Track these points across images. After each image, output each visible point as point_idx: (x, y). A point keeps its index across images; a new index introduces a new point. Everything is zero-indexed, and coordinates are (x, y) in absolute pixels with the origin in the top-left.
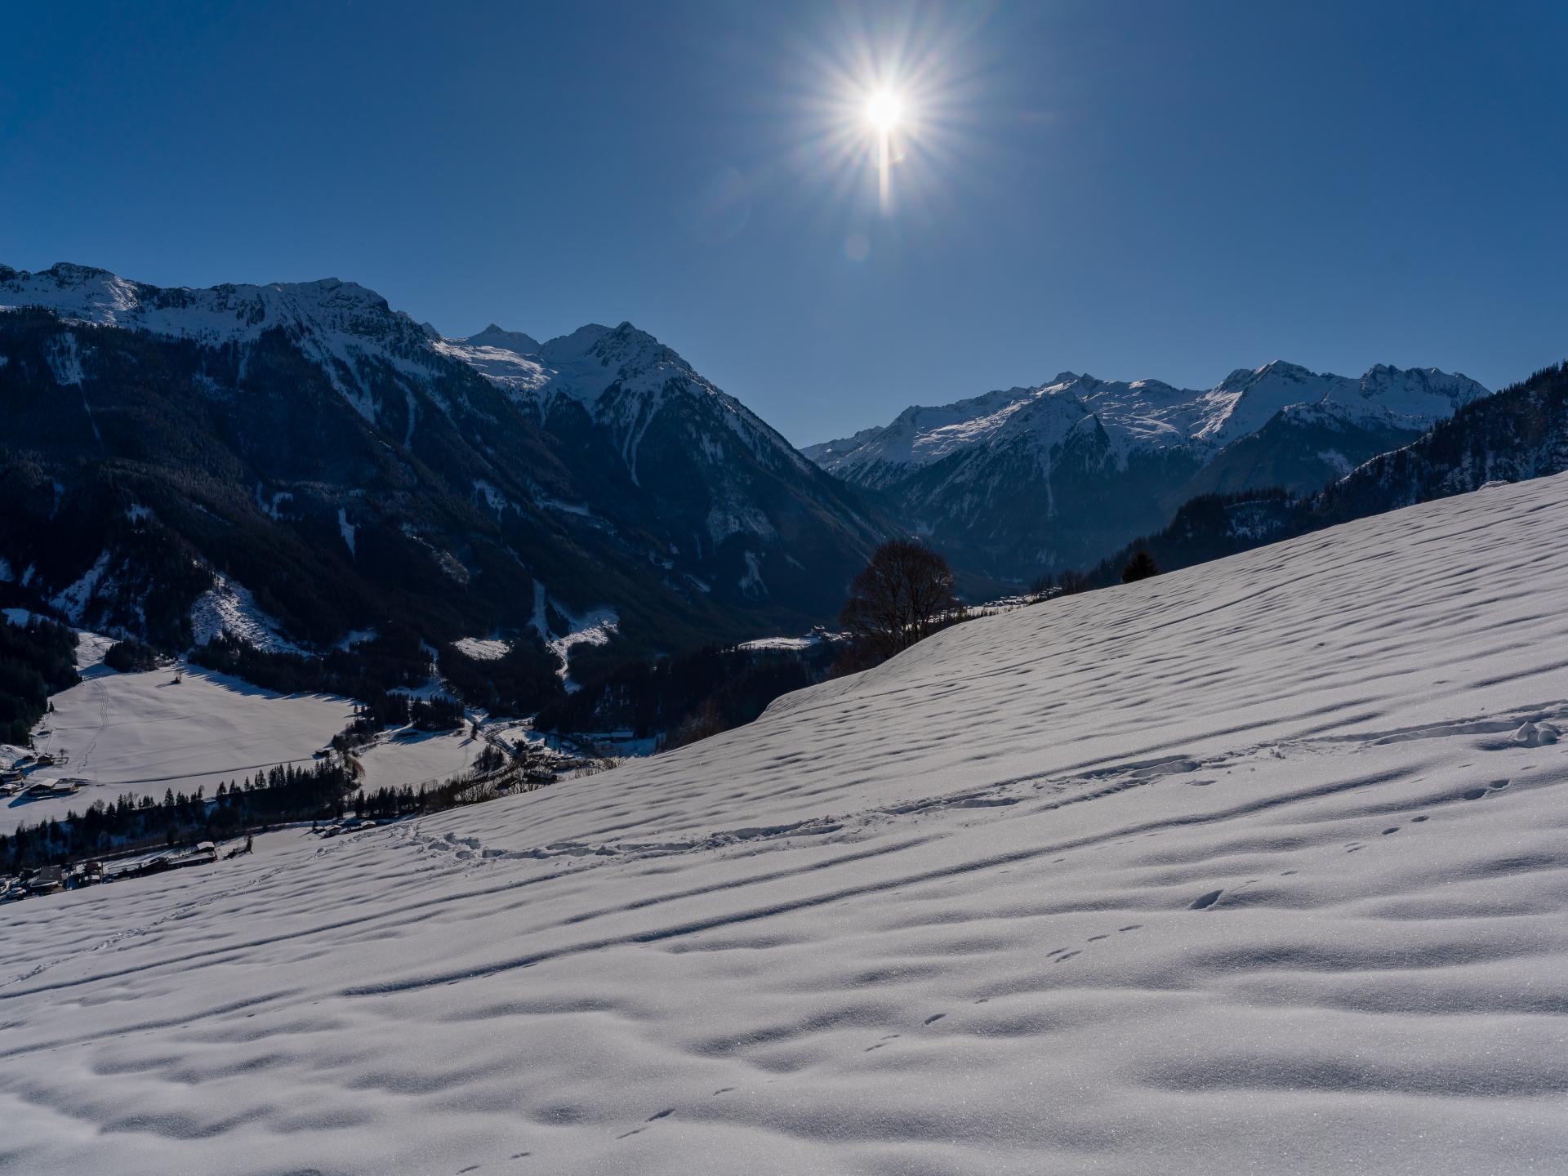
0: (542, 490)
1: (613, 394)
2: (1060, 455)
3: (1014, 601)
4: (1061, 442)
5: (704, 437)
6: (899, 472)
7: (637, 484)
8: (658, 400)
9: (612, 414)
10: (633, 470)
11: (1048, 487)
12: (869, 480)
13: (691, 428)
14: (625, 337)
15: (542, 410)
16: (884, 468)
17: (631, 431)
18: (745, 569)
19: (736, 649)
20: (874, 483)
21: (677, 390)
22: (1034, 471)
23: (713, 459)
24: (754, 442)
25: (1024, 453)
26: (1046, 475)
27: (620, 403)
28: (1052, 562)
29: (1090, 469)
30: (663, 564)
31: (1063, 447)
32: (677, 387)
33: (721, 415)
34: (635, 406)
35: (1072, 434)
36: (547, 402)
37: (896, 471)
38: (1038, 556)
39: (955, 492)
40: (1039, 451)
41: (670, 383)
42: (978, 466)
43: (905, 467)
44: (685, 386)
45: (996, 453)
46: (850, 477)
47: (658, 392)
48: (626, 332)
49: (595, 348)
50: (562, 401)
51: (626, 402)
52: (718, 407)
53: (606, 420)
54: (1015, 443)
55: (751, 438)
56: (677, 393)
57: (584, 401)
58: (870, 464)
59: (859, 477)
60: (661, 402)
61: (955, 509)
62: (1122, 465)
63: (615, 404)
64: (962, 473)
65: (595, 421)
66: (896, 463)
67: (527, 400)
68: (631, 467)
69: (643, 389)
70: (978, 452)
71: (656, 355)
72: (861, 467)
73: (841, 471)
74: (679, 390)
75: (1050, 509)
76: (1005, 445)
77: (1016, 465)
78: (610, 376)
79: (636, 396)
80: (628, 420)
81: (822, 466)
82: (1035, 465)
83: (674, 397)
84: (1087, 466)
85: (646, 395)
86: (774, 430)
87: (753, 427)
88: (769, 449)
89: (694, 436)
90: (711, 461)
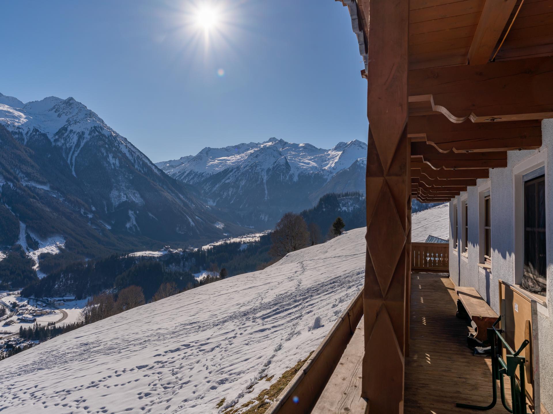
0: (25, 176)
1: (64, 132)
2: (270, 173)
3: (251, 236)
4: (271, 167)
5: (110, 155)
6: (200, 177)
7: (75, 176)
8: (87, 136)
9: (63, 141)
10: (73, 169)
11: (265, 186)
12: (187, 180)
13: (103, 150)
14: (70, 105)
15: (25, 136)
16: (194, 175)
17: (72, 150)
18: (128, 219)
19: (128, 256)
20: (189, 181)
21: (96, 132)
22: (259, 179)
23: (114, 166)
24: (134, 159)
25: (256, 171)
26: (265, 181)
27: (67, 136)
28: (266, 219)
29: (283, 180)
30: (88, 215)
31: (272, 170)
32: (97, 131)
33: (119, 145)
34: (75, 139)
35: (276, 164)
36: (28, 132)
37: (199, 176)
38: (261, 216)
39: (226, 187)
40: (262, 171)
41: (93, 128)
42: (236, 176)
43: (204, 174)
44: (100, 131)
45: (244, 170)
46: (178, 178)
47: (87, 132)
48: (71, 102)
49: (54, 108)
50: (36, 133)
51: (70, 136)
52: (117, 141)
53: (59, 144)
54: (252, 167)
55: (132, 157)
56: (97, 133)
57: (48, 134)
58: (187, 172)
59: (182, 178)
60: (89, 137)
61: (225, 194)
62: (296, 179)
63: (64, 136)
64: (229, 178)
65: (53, 144)
66: (199, 172)
67: (17, 131)
68: (72, 167)
69: (79, 130)
70: (236, 169)
71: (86, 114)
72: (183, 174)
73: (174, 175)
74: (98, 132)
75: (266, 196)
76: (247, 167)
77: (252, 176)
78: (62, 123)
79: (76, 134)
80: (71, 145)
81: (166, 172)
82: (260, 177)
83: (95, 135)
84: (281, 178)
85: (81, 133)
86: (143, 154)
87: (134, 152)
88: (141, 163)
89: (105, 154)
90: (113, 167)
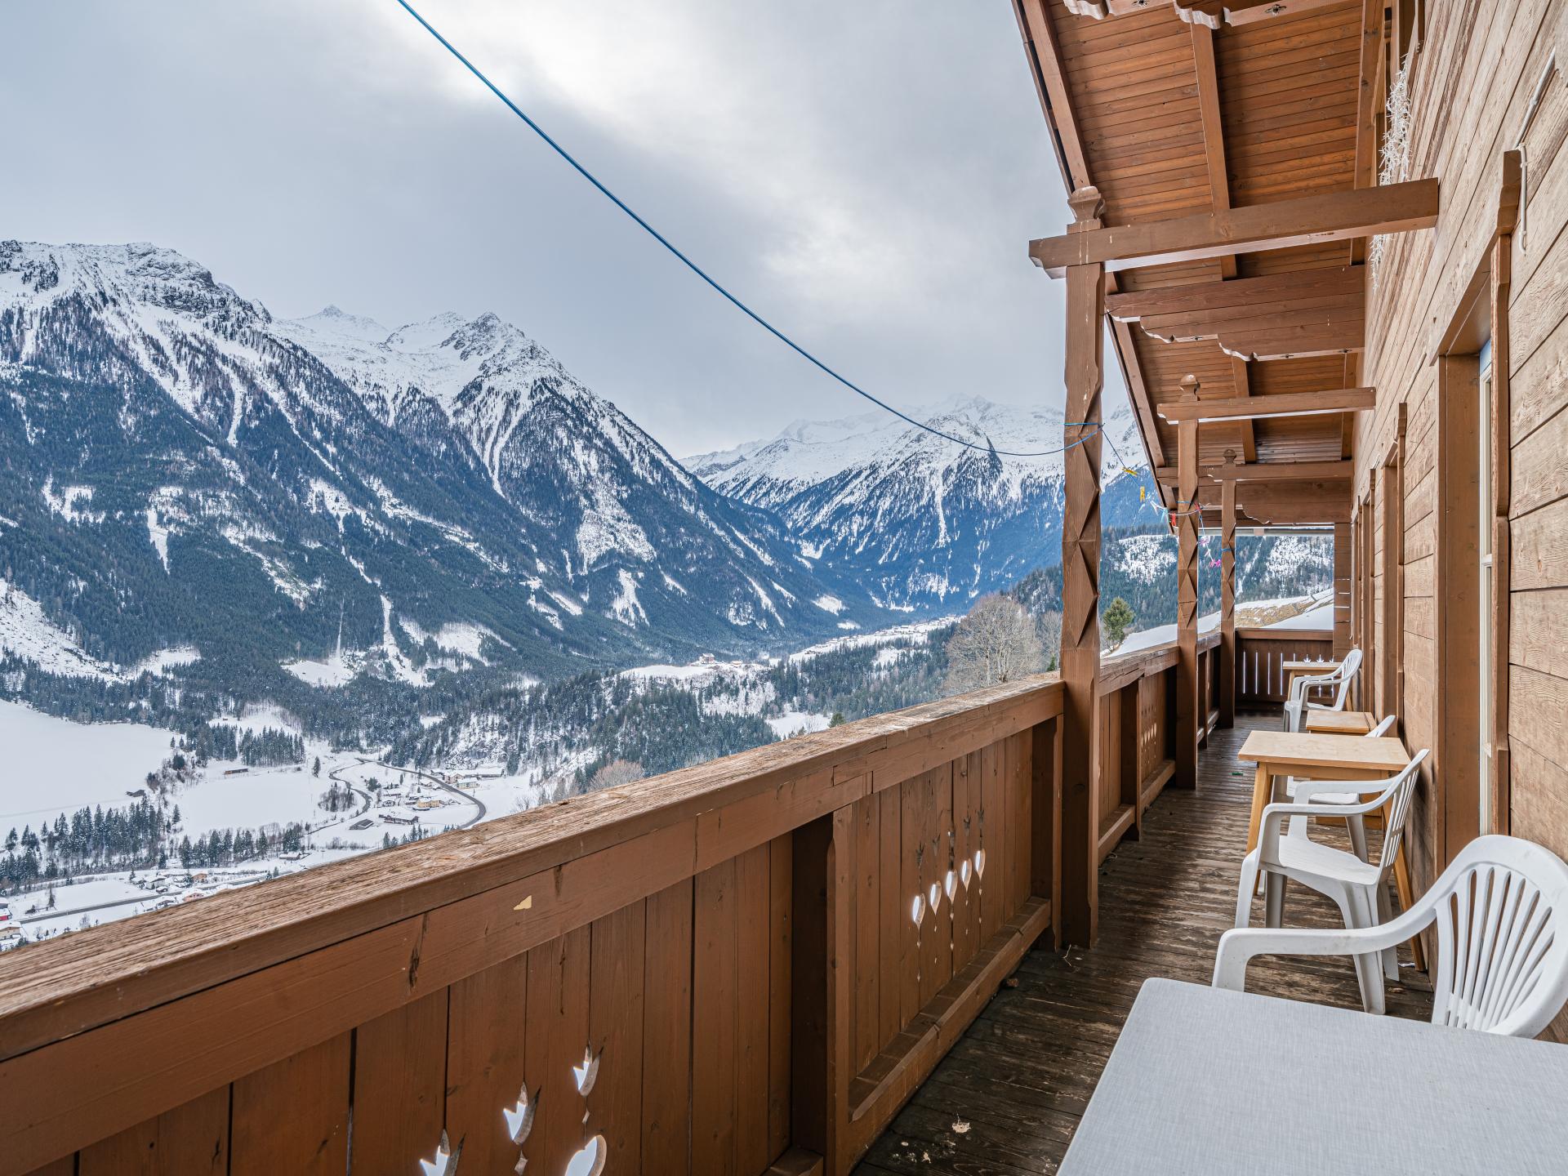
0: (391, 495)
1: (474, 392)
2: (952, 478)
3: (906, 630)
4: (955, 466)
5: (575, 443)
6: (784, 490)
7: (500, 492)
8: (525, 403)
9: (473, 415)
10: (495, 478)
11: (940, 511)
12: (753, 497)
13: (561, 433)
14: (488, 330)
15: (390, 406)
16: (768, 485)
17: (493, 434)
18: (620, 590)
19: (619, 677)
20: (756, 501)
21: (546, 391)
22: (926, 494)
23: (586, 469)
24: (632, 452)
25: (917, 475)
26: (938, 499)
27: (481, 402)
28: (942, 592)
29: (983, 494)
30: (529, 582)
31: (956, 471)
32: (546, 387)
33: (596, 420)
34: (498, 407)
35: (965, 457)
36: (396, 397)
37: (781, 489)
38: (929, 584)
39: (843, 513)
40: (931, 474)
41: (539, 383)
42: (868, 486)
43: (791, 485)
44: (555, 388)
45: (887, 474)
46: (732, 493)
47: (525, 393)
48: (489, 324)
49: (453, 338)
50: (414, 396)
51: (489, 402)
52: (592, 412)
53: (465, 420)
54: (907, 465)
55: (627, 446)
56: (547, 394)
57: (439, 398)
58: (753, 480)
59: (741, 494)
60: (529, 403)
61: (843, 531)
62: (1015, 493)
63: (475, 403)
64: (852, 493)
65: (452, 421)
66: (781, 480)
67: (373, 393)
68: (493, 472)
69: (509, 388)
70: (868, 472)
71: (523, 351)
72: (744, 483)
73: (722, 487)
74: (549, 390)
75: (942, 534)
76: (897, 464)
77: (907, 488)
78: (469, 371)
79: (501, 396)
80: (490, 422)
81: (704, 480)
82: (927, 488)
83: (543, 399)
84: (980, 490)
85: (512, 395)
86: (652, 440)
87: (629, 435)
88: (647, 460)
89: (565, 442)
90: (584, 472)
